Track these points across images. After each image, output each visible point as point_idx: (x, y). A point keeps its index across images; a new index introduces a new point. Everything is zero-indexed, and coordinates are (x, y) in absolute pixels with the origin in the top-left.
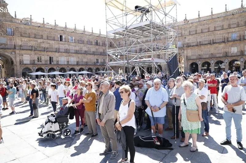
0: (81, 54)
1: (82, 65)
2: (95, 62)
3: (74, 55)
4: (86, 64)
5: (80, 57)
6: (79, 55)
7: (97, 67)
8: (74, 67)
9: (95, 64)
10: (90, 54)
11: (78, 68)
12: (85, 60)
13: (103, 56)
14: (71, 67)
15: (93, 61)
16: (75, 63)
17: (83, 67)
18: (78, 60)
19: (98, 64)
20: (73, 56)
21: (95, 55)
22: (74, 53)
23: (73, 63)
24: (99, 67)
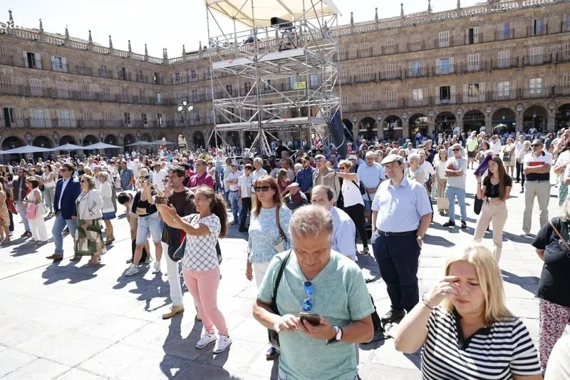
0: (88, 100)
1: (92, 128)
2: (121, 121)
3: (69, 102)
4: (101, 126)
5: (86, 110)
6: (83, 104)
7: (128, 132)
8: (71, 134)
9: (122, 126)
10: (109, 101)
11: (82, 135)
12: (97, 116)
13: (140, 106)
14: (62, 134)
15: (118, 118)
16: (74, 124)
17: (95, 133)
18: (79, 115)
19: (130, 125)
20: (67, 107)
21: (120, 103)
22: (69, 99)
23: (67, 125)
24: (133, 132)
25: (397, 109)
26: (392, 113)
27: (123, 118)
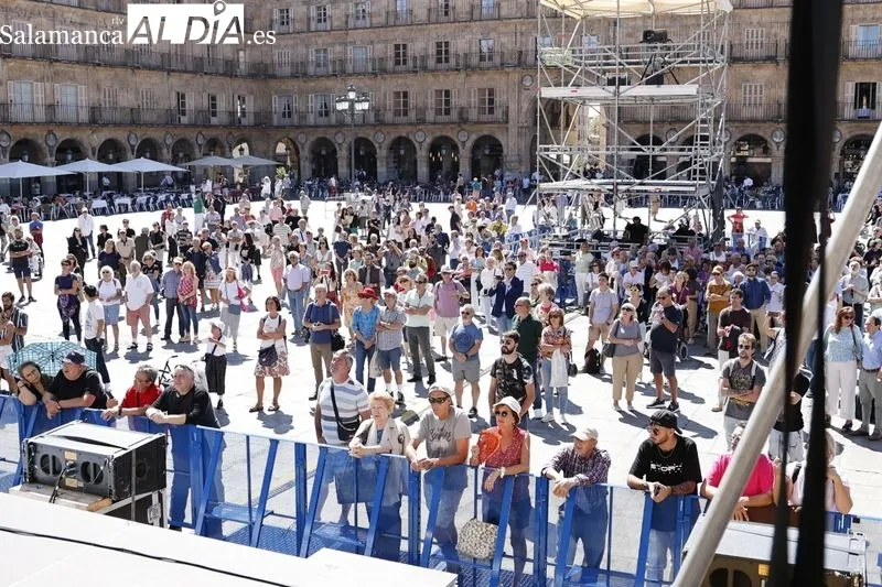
0: (112, 65)
1: (117, 125)
2: (169, 110)
3: (78, 69)
4: (133, 119)
5: (106, 85)
6: (102, 73)
7: (180, 133)
8: (77, 135)
9: (171, 120)
10: (150, 68)
11: (96, 139)
12: (127, 99)
13: (206, 79)
14: (62, 135)
15: (164, 105)
16: (84, 116)
17: (120, 135)
18: (95, 97)
19: (184, 120)
20: (73, 79)
21: (170, 71)
22: (78, 62)
23: (72, 117)
24: (190, 134)
25: (764, 121)
26: (751, 130)
27: (174, 103)
